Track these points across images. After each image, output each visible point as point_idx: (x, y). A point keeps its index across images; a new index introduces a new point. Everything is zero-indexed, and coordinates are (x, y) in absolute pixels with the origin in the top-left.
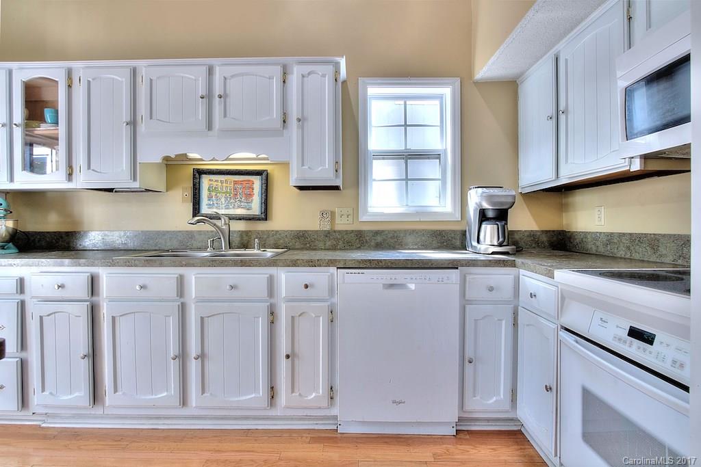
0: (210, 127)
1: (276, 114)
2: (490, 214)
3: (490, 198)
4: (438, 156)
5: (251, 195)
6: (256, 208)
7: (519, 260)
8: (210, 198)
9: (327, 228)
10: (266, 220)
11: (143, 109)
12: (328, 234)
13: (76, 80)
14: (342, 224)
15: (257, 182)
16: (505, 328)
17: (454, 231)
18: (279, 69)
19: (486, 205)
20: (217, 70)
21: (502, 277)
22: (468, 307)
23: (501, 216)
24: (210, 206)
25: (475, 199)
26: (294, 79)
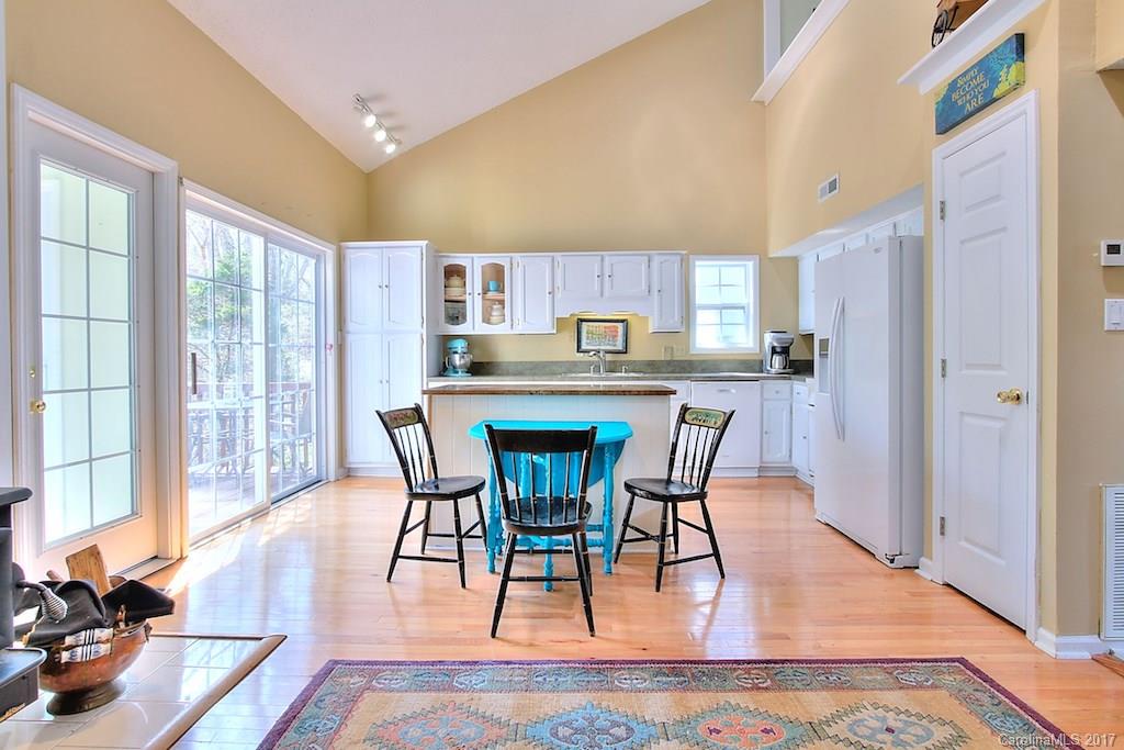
0: (602, 295)
1: (644, 287)
2: (778, 350)
3: (778, 340)
4: (743, 308)
5: (616, 336)
6: (620, 347)
7: (793, 376)
8: (588, 338)
9: (669, 359)
10: (626, 353)
11: (559, 283)
12: (669, 363)
13: (515, 265)
14: (678, 356)
15: (620, 326)
16: (785, 414)
17: (755, 361)
18: (646, 258)
19: (776, 344)
20: (607, 259)
21: (783, 385)
22: (765, 403)
23: (785, 351)
24: (588, 344)
25: (769, 339)
26: (655, 264)
